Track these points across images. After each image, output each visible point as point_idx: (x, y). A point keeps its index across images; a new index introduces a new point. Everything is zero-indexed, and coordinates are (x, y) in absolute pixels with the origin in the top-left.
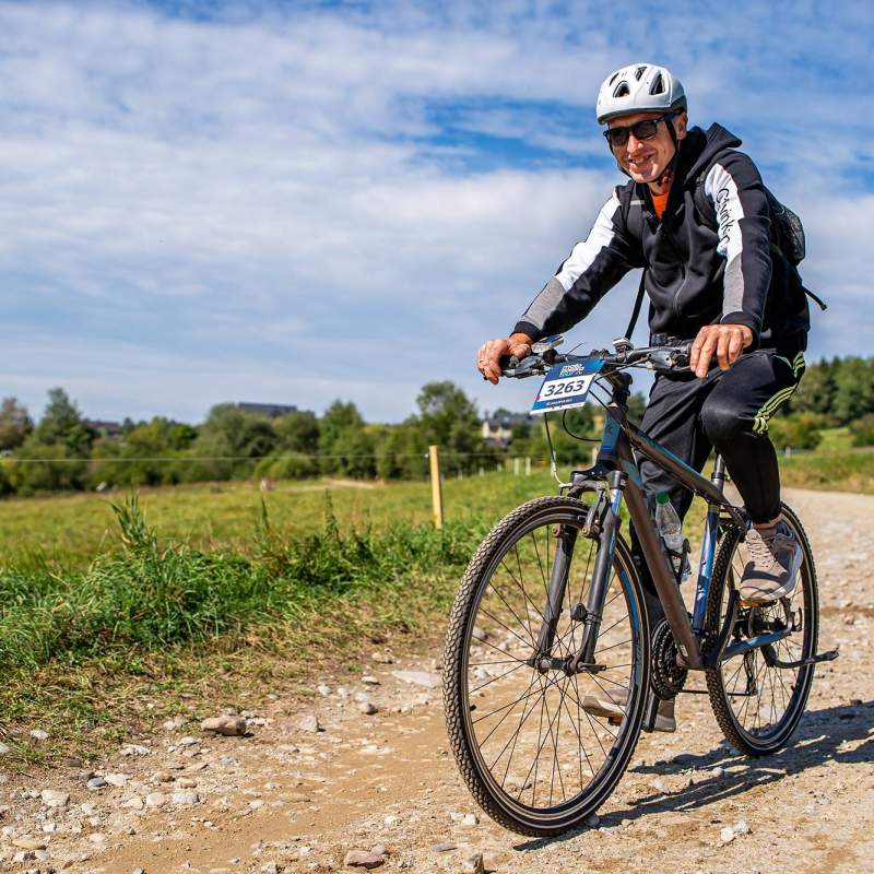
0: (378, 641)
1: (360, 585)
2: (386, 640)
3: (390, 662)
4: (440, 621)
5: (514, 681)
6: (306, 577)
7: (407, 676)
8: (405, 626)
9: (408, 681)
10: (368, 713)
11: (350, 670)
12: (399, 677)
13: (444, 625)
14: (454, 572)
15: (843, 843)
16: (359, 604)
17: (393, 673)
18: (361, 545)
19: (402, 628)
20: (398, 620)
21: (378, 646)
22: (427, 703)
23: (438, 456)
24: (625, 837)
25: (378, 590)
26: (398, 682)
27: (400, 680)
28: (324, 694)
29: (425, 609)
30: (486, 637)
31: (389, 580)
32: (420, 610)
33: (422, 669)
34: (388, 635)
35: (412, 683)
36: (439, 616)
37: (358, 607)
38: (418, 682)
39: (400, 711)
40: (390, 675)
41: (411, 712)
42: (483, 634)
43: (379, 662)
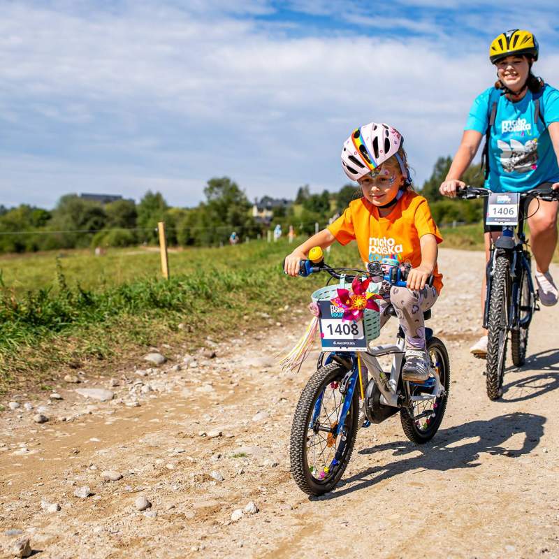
0: (76, 366)
1: (76, 325)
2: (83, 365)
3: (79, 382)
4: (133, 350)
5: (170, 394)
6: (32, 320)
7: (85, 393)
8: (100, 354)
9: (86, 396)
10: (40, 422)
11: (43, 389)
12: (80, 393)
13: (134, 353)
14: (157, 314)
15: (319, 519)
16: (70, 339)
17: (76, 390)
18: (84, 295)
19: (98, 356)
20: (95, 350)
21: (74, 370)
22: (91, 413)
23: (165, 230)
24: (160, 519)
25: (87, 328)
26: (78, 397)
27: (80, 395)
28: (12, 408)
29: (121, 341)
30: (165, 361)
31: (102, 321)
32: (117, 342)
33: (102, 387)
34: (85, 362)
35: (89, 397)
36: (132, 346)
37: (68, 342)
38: (93, 396)
39: (65, 420)
40: (74, 392)
41: (73, 420)
42: (163, 359)
43: (69, 382)
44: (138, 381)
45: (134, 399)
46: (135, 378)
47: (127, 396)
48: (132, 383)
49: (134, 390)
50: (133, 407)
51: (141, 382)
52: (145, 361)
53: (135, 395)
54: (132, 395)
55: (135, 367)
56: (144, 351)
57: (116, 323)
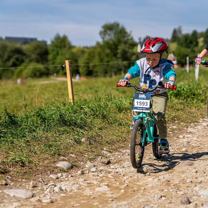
2: (9, 171)
3: (6, 184)
5: (76, 192)
7: (12, 193)
8: (23, 163)
9: (12, 195)
12: (7, 193)
13: (48, 161)
17: (5, 191)
18: (10, 117)
19: (21, 164)
20: (19, 159)
21: (2, 175)
23: (70, 66)
25: (12, 143)
26: (6, 196)
27: (8, 195)
29: (38, 153)
30: (72, 167)
31: (23, 136)
33: (24, 188)
34: (11, 169)
35: (14, 196)
36: (46, 156)
38: (17, 195)
40: (3, 192)
42: (70, 166)
44: (51, 183)
45: (48, 197)
46: (49, 181)
47: (44, 194)
48: (47, 184)
49: (48, 190)
50: (48, 203)
51: (53, 183)
52: (57, 167)
53: (49, 194)
54: (47, 194)
55: (49, 172)
56: (56, 160)
57: (34, 138)
